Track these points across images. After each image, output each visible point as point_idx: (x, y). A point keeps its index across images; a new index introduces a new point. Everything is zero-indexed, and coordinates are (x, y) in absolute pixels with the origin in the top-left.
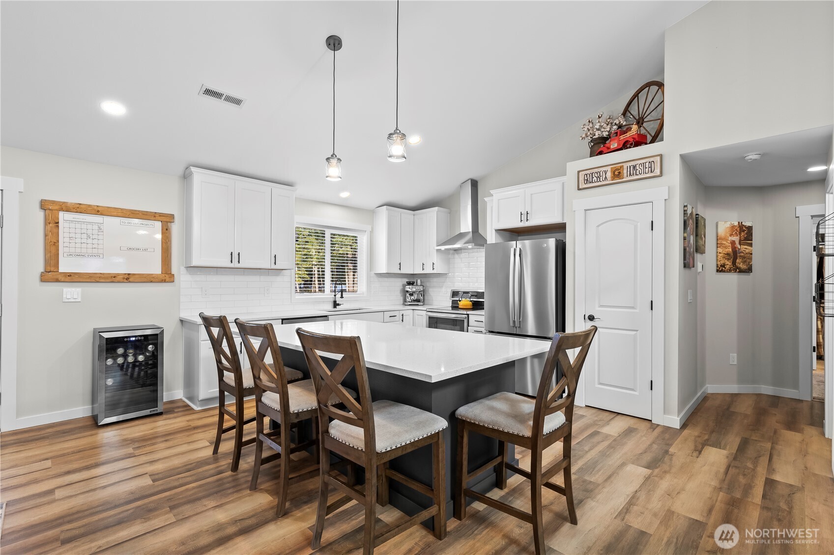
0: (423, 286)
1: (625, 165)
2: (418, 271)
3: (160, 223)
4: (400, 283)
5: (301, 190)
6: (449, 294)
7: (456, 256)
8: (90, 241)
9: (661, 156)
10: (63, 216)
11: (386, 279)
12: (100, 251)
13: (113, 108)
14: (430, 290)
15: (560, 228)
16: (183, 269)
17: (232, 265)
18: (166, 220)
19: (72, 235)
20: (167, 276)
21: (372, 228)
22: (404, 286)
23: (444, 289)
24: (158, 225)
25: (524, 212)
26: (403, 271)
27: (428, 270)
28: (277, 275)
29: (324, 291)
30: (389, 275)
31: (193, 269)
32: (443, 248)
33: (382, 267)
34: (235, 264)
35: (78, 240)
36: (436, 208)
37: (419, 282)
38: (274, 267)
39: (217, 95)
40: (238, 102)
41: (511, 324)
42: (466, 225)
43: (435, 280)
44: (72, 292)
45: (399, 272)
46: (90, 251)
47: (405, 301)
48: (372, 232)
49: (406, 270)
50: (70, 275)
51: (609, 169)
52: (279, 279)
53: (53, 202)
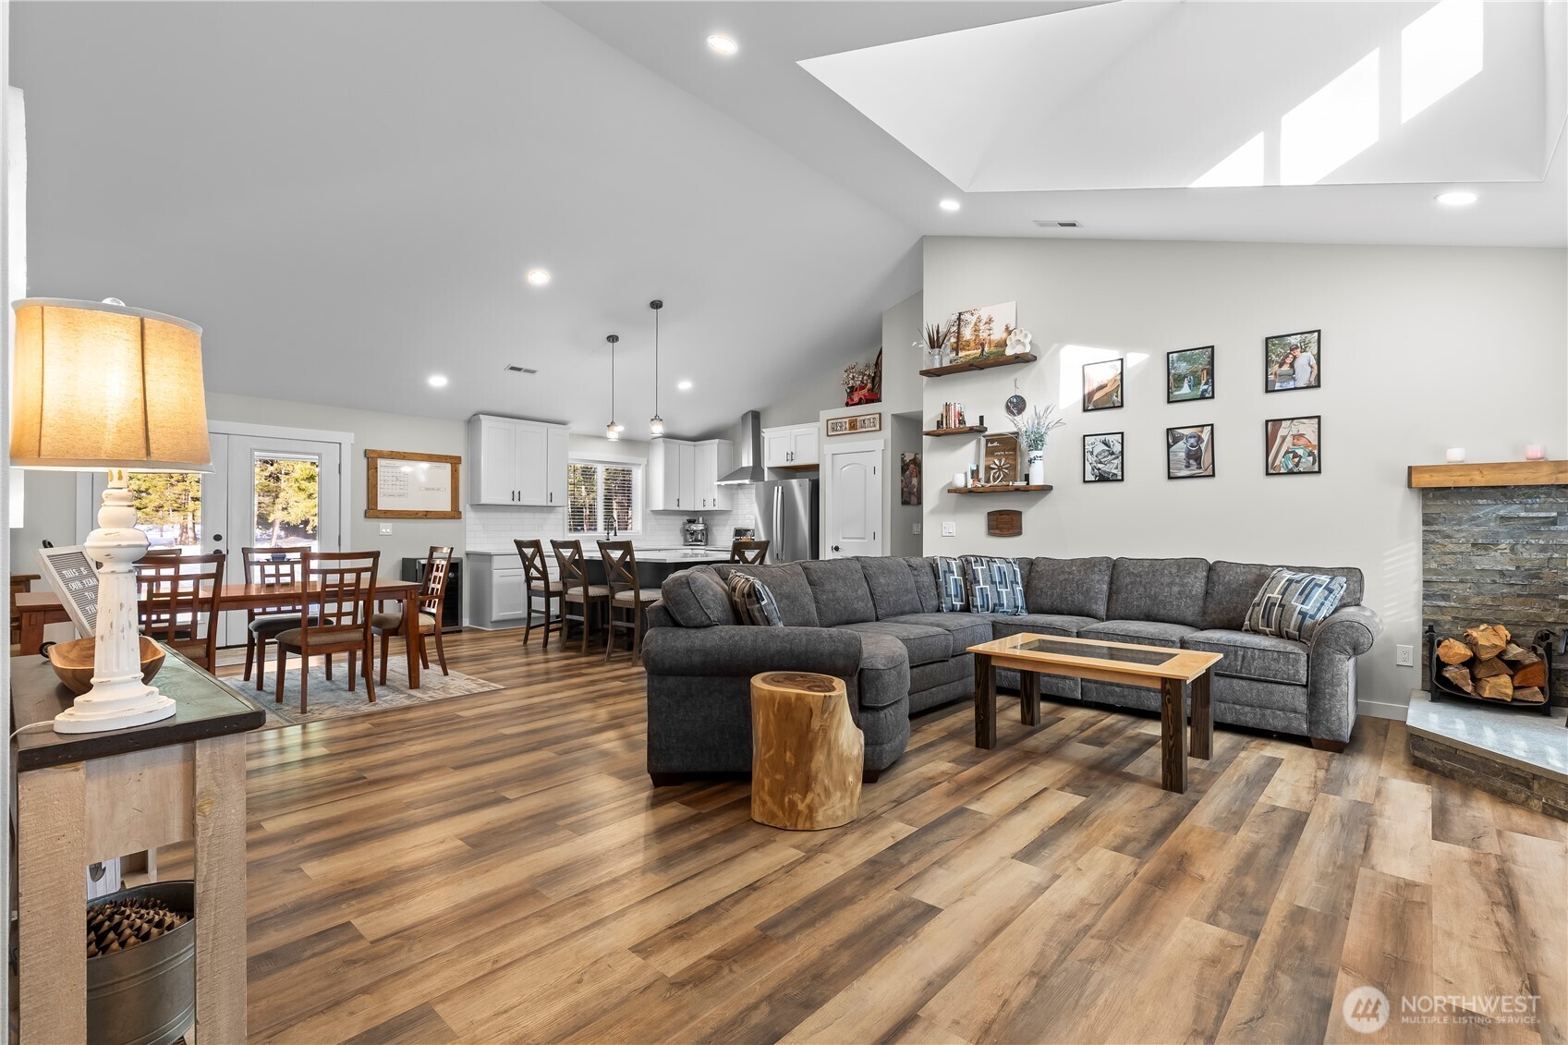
0: (706, 524)
1: (859, 419)
2: (700, 508)
3: (449, 465)
4: (679, 522)
5: (575, 427)
6: (732, 533)
7: (740, 491)
8: (398, 483)
9: (880, 414)
10: (381, 462)
11: (664, 517)
12: (406, 491)
13: (438, 381)
14: (714, 529)
15: (815, 468)
16: (468, 506)
17: (513, 503)
18: (455, 461)
19: (386, 478)
20: (455, 514)
21: (648, 461)
22: (684, 524)
23: (727, 528)
24: (448, 466)
25: (790, 453)
26: (683, 508)
27: (709, 507)
28: (551, 512)
29: (595, 529)
30: (665, 512)
31: (479, 507)
32: (723, 483)
33: (659, 504)
34: (516, 502)
35: (390, 483)
36: (717, 440)
37: (701, 519)
38: (550, 504)
39: (519, 369)
40: (533, 372)
41: (775, 556)
42: (747, 460)
43: (718, 517)
44: (386, 527)
45: (677, 508)
46: (398, 491)
47: (686, 540)
48: (647, 465)
49: (684, 507)
50: (386, 512)
51: (847, 420)
52: (552, 516)
53: (373, 451)
